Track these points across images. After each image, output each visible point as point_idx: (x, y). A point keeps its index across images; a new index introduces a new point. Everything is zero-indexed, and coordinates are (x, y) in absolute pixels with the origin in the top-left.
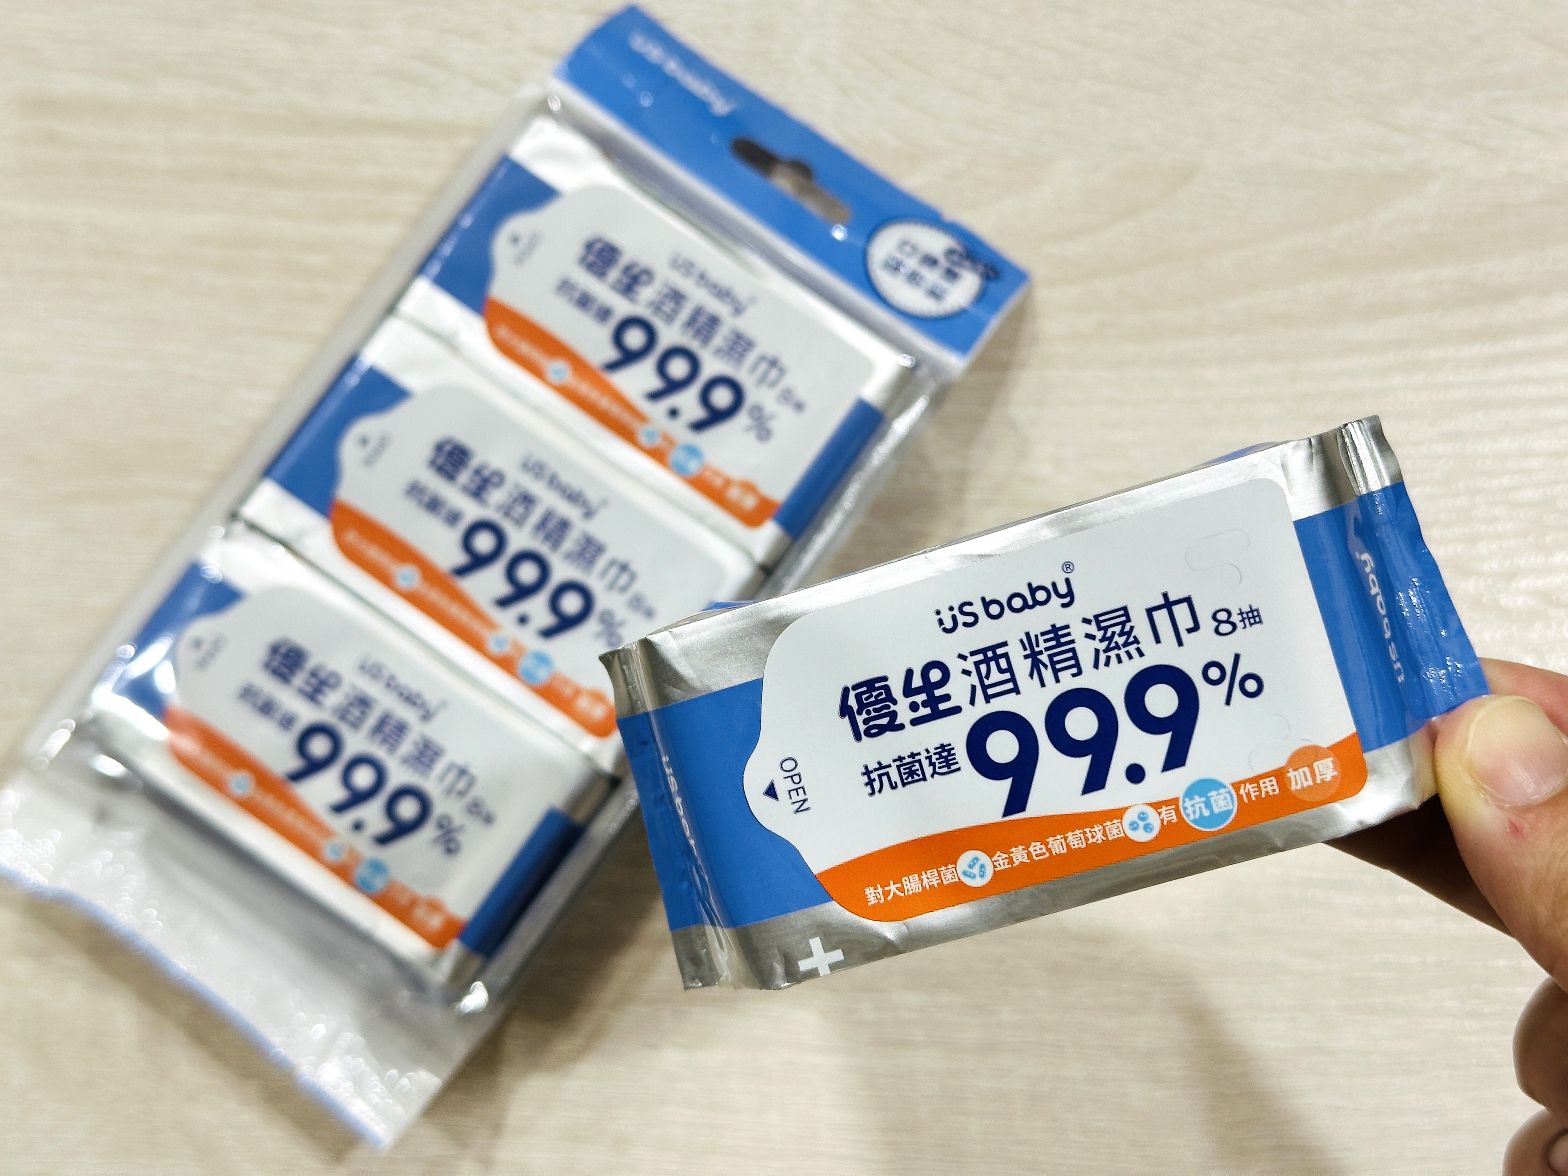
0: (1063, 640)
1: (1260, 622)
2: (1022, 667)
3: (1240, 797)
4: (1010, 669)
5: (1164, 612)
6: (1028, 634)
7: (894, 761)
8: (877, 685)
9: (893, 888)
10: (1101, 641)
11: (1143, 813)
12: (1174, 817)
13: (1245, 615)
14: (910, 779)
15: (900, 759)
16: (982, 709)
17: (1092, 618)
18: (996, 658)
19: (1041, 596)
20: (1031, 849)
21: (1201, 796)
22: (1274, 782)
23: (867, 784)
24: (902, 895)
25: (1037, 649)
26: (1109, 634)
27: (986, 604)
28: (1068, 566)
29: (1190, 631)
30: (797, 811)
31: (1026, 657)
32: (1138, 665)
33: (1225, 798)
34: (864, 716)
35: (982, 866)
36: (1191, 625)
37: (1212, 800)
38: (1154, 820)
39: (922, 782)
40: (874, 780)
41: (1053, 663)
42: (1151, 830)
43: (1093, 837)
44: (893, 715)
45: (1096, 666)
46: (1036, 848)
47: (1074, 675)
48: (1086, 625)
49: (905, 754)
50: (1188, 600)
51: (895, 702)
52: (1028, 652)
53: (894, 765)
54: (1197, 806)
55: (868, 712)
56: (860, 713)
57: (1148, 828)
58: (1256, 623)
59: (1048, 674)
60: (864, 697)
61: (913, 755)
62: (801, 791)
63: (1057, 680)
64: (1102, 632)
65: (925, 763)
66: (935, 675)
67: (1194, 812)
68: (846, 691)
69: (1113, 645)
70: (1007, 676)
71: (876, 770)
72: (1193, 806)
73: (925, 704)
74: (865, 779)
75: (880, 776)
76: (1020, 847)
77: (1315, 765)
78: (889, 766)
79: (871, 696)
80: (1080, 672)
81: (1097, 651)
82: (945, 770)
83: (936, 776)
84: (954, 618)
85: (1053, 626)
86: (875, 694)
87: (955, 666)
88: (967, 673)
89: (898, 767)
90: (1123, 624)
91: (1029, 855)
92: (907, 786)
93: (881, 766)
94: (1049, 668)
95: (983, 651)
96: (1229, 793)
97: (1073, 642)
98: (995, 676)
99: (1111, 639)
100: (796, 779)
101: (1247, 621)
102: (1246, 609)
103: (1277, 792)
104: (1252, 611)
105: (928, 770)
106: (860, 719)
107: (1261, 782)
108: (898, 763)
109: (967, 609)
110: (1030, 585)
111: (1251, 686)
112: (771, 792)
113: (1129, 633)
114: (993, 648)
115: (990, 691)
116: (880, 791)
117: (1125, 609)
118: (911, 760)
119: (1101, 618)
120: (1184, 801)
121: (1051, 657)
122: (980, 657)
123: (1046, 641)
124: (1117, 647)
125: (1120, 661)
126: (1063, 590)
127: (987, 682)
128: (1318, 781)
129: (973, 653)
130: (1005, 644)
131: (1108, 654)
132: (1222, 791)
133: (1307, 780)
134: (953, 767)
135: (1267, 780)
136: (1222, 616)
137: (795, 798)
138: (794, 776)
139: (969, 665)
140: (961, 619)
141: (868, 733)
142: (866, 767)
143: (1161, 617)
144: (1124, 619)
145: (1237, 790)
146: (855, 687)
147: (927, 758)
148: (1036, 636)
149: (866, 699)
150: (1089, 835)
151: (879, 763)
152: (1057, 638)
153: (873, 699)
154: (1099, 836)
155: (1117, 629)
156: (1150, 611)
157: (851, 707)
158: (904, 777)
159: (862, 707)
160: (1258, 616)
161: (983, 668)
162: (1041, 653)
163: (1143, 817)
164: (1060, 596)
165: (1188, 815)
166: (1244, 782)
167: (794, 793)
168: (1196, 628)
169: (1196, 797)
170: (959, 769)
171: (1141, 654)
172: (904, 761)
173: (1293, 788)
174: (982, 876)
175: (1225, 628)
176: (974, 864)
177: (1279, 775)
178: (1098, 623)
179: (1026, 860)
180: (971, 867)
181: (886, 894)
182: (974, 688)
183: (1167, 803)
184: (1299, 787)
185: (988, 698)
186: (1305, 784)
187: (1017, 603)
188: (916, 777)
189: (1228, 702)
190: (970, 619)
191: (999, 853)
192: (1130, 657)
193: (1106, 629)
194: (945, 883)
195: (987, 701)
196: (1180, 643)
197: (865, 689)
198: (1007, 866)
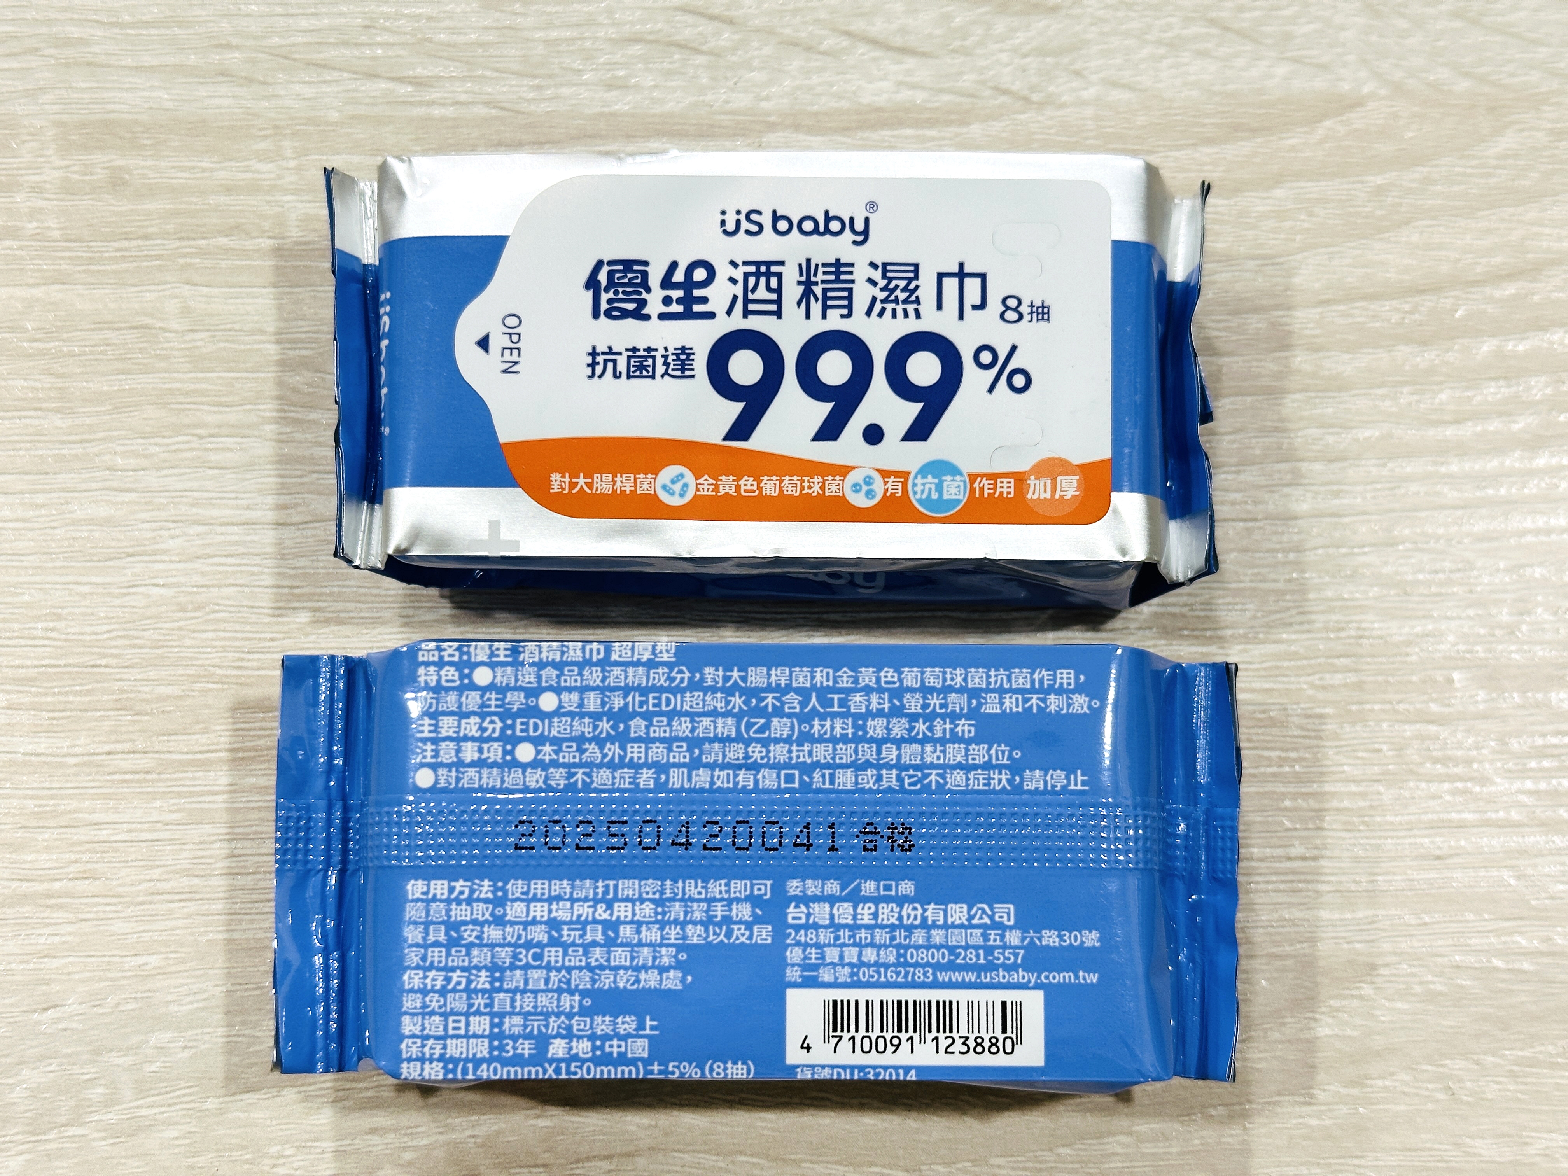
0: (843, 277)
1: (1048, 320)
2: (792, 291)
3: (973, 490)
4: (779, 291)
5: (955, 281)
6: (809, 261)
7: (627, 350)
8: (635, 268)
9: (582, 481)
10: (882, 290)
11: (870, 477)
12: (900, 491)
13: (1035, 309)
14: (638, 373)
15: (634, 350)
16: (737, 322)
17: (880, 264)
18: (768, 275)
19: (835, 226)
20: (742, 483)
21: (934, 477)
22: (1012, 485)
23: (589, 365)
24: (589, 491)
25: (813, 279)
26: (892, 286)
27: (776, 218)
28: (872, 206)
29: (975, 307)
30: (504, 371)
31: (799, 283)
32: (911, 326)
33: (959, 487)
34: (611, 295)
35: (686, 485)
36: (978, 302)
37: (945, 484)
38: (878, 486)
39: (649, 380)
40: (598, 363)
41: (825, 298)
42: (873, 497)
43: (810, 487)
44: (643, 303)
45: (869, 313)
46: (748, 483)
47: (842, 316)
48: (871, 270)
49: (641, 346)
50: (983, 277)
51: (648, 290)
52: (803, 279)
53: (626, 354)
54: (927, 486)
55: (616, 293)
56: (607, 290)
57: (870, 494)
58: (1043, 319)
59: (816, 308)
60: (617, 275)
61: (649, 350)
62: (515, 352)
63: (824, 316)
64: (886, 282)
65: (660, 361)
66: (700, 274)
67: (923, 492)
68: (599, 264)
69: (892, 298)
70: (774, 296)
71: (603, 353)
72: (923, 484)
73: (679, 301)
74: (589, 360)
75: (606, 361)
76: (731, 478)
77: (1059, 478)
78: (620, 354)
79: (626, 276)
80: (849, 315)
81: (874, 299)
82: (678, 373)
83: (666, 377)
84: (738, 222)
85: (838, 260)
86: (630, 275)
87: (723, 271)
88: (733, 280)
89: (629, 357)
90: (910, 280)
91: (738, 488)
92: (632, 380)
93: (610, 351)
94: (820, 302)
95: (758, 264)
96: (965, 482)
97: (853, 281)
98: (762, 293)
99: (892, 291)
100: (515, 338)
101: (1035, 315)
102: (1038, 303)
103: (1012, 496)
104: (1043, 307)
105: (660, 369)
106: (604, 297)
107: (999, 480)
108: (631, 353)
109: (754, 217)
110: (827, 213)
111: (1019, 381)
112: (484, 343)
113: (913, 291)
114: (769, 264)
115: (751, 307)
116: (600, 377)
117: (916, 266)
118: (645, 354)
119: (889, 268)
120: (916, 478)
121: (825, 291)
122: (752, 269)
123: (825, 273)
124: (896, 301)
125: (894, 315)
126: (859, 226)
127: (751, 296)
128: (1057, 496)
129: (745, 263)
130: (782, 263)
131: (885, 305)
132: (958, 478)
133: (1045, 492)
134: (687, 373)
135: (1005, 480)
136: (1012, 303)
137: (507, 356)
138: (513, 334)
139: (738, 274)
140: (745, 225)
141: (608, 314)
142: (594, 348)
143: (951, 285)
144: (912, 275)
145: (972, 482)
146: (610, 263)
147: (663, 356)
148: (817, 266)
149: (619, 278)
150: (806, 484)
151: (610, 348)
152: (838, 273)
153: (626, 280)
154: (817, 488)
155: (902, 284)
156: (941, 276)
157: (599, 282)
158: (632, 369)
159: (611, 283)
160: (1048, 313)
161: (752, 281)
162: (816, 283)
163: (868, 481)
164: (856, 233)
165: (915, 493)
166: (982, 476)
167: (507, 352)
168: (982, 306)
169: (930, 477)
170: (693, 377)
171: (918, 315)
172: (638, 354)
173: (1029, 496)
174: (682, 495)
175: (1011, 315)
176: (678, 480)
177: (1020, 479)
178: (884, 271)
179: (732, 492)
180: (673, 482)
181: (573, 485)
182: (735, 298)
183: (897, 474)
184: (1035, 497)
185: (746, 313)
186: (1043, 496)
187: (808, 226)
188: (645, 373)
189: (991, 390)
190: (755, 228)
191: (706, 477)
192: (906, 315)
193: (890, 279)
194: (639, 492)
195: (745, 316)
196: (961, 317)
197: (621, 267)
198: (710, 493)
